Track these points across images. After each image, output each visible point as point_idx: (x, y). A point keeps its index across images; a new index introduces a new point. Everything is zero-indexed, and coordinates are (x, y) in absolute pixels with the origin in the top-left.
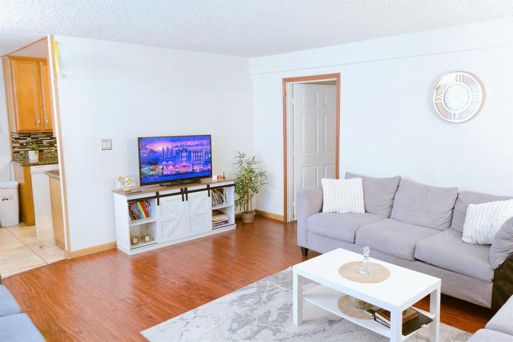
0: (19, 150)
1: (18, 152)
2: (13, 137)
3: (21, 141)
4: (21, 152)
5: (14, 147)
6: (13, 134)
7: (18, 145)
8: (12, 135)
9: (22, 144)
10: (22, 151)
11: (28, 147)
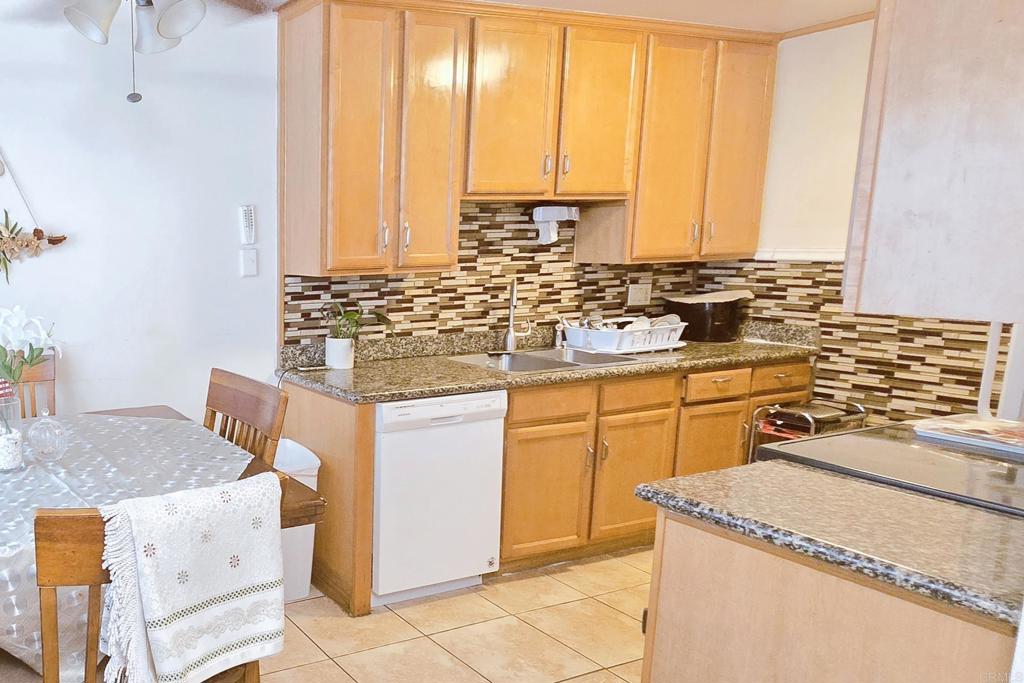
0: (298, 333)
1: (295, 341)
2: (288, 290)
3: (306, 305)
4: (304, 342)
5: (287, 325)
6: (288, 280)
7: (297, 317)
8: (286, 285)
9: (306, 315)
10: (306, 337)
11: (323, 323)
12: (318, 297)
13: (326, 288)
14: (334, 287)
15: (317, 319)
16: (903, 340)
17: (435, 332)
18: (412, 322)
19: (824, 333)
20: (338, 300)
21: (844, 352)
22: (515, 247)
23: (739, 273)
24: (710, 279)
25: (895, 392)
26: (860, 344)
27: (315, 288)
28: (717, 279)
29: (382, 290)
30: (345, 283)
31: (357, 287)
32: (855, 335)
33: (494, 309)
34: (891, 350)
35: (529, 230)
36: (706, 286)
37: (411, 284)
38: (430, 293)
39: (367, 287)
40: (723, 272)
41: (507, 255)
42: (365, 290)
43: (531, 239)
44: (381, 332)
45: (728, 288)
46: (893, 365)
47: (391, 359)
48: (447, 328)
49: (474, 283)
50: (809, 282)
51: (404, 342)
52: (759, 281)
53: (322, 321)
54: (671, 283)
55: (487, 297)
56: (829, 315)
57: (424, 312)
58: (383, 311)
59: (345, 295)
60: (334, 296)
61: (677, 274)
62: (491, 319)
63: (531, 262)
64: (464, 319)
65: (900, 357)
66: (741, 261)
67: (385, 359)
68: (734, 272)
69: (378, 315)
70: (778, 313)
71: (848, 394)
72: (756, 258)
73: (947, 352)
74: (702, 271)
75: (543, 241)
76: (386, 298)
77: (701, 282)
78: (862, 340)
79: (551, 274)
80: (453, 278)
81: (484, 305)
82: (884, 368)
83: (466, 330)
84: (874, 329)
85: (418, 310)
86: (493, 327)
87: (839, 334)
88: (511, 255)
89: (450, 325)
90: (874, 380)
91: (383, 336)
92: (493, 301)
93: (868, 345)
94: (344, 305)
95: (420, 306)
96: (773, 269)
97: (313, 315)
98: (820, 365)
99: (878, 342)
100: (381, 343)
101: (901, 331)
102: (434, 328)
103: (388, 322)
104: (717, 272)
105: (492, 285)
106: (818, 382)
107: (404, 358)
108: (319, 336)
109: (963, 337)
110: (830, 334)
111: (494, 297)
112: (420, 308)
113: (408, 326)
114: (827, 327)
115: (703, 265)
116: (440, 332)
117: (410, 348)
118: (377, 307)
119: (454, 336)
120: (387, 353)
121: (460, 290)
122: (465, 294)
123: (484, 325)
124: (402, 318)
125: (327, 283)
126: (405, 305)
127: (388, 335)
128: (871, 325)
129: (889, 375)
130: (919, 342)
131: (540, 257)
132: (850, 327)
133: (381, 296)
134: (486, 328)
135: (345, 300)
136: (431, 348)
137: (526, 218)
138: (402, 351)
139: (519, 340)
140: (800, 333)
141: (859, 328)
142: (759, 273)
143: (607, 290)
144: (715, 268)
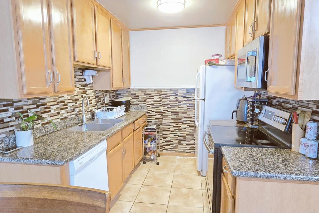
4: (2, 136)
10: (3, 133)
11: (11, 124)
12: (7, 110)
13: (11, 105)
14: (15, 104)
15: (8, 122)
16: (163, 107)
17: (59, 120)
18: (51, 117)
19: (148, 106)
20: (18, 111)
21: (153, 111)
22: (80, 84)
23: (127, 92)
24: (120, 94)
25: (164, 119)
26: (156, 108)
27: (4, 106)
28: (121, 94)
29: (38, 104)
30: (20, 101)
31: (26, 103)
32: (154, 106)
33: (76, 108)
34: (161, 109)
35: (82, 78)
36: (119, 96)
37: (49, 100)
38: (56, 104)
39: (31, 103)
40: (123, 92)
41: (78, 87)
42: (30, 105)
43: (83, 82)
44: (39, 123)
45: (124, 96)
46: (162, 113)
47: (45, 135)
48: (63, 117)
49: (70, 99)
50: (143, 94)
51: (49, 126)
52: (132, 94)
53: (10, 123)
54: (112, 96)
55: (74, 104)
56: (148, 102)
57: (55, 112)
58: (39, 114)
59: (21, 108)
60: (15, 109)
61: (113, 93)
62: (76, 112)
63: (84, 90)
64: (68, 113)
65: (163, 111)
66: (127, 89)
67: (43, 136)
68: (125, 92)
69: (38, 115)
70: (137, 102)
71: (154, 121)
72: (131, 88)
73: (172, 109)
74: (117, 92)
75: (87, 82)
76: (40, 107)
77: (117, 95)
78: (156, 107)
79: (89, 94)
80: (63, 97)
81: (73, 107)
82: (160, 113)
83: (69, 117)
84: (158, 105)
85: (52, 111)
86: (76, 115)
87: (151, 106)
88: (79, 87)
89: (64, 116)
90: (159, 117)
91: (40, 125)
92: (75, 105)
93: (157, 108)
94: (22, 113)
95: (53, 110)
96: (135, 91)
97: (6, 120)
98: (148, 115)
99: (159, 108)
100: (40, 128)
101: (163, 105)
102: (59, 118)
103: (43, 119)
104: (121, 92)
105: (75, 99)
106: (148, 119)
107: (50, 133)
108: (10, 131)
109: (174, 105)
110: (149, 106)
111: (76, 103)
112: (53, 111)
113: (50, 119)
114: (148, 105)
115: (117, 90)
116: (61, 119)
117: (52, 128)
118: (36, 112)
119: (66, 120)
120: (43, 133)
121: (66, 102)
122: (67, 103)
123: (74, 114)
124: (47, 116)
125: (11, 102)
126: (47, 110)
127: (43, 124)
128: (157, 104)
129: (162, 115)
130: (167, 107)
131: (86, 88)
132: (153, 105)
133: (38, 106)
134: (75, 116)
135: (21, 110)
136: (59, 127)
137: (81, 74)
138: (49, 130)
139: (87, 118)
140: (143, 107)
141: (155, 105)
142: (132, 92)
143: (101, 99)
144: (120, 91)
